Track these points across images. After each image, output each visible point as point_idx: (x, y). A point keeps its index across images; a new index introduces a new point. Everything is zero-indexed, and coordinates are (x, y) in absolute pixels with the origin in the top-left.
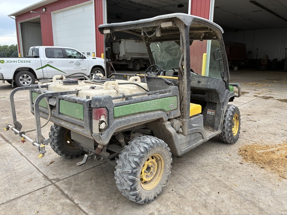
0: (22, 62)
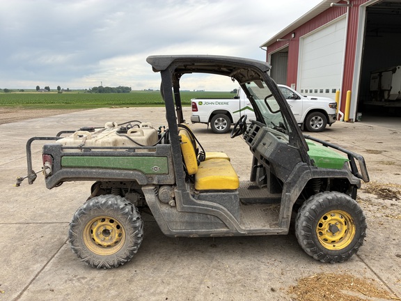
0: (219, 103)
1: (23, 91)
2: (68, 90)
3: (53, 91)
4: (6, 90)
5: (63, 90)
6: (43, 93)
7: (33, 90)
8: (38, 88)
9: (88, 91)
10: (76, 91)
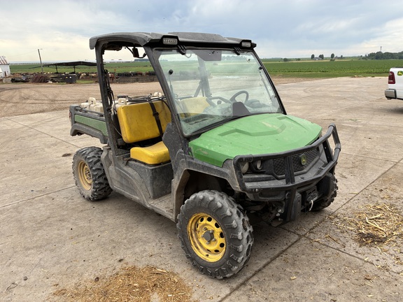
1: (299, 59)
2: (342, 57)
3: (326, 59)
4: (286, 60)
5: (337, 58)
6: (317, 61)
7: (308, 59)
8: (313, 56)
9: (363, 58)
10: (350, 58)
